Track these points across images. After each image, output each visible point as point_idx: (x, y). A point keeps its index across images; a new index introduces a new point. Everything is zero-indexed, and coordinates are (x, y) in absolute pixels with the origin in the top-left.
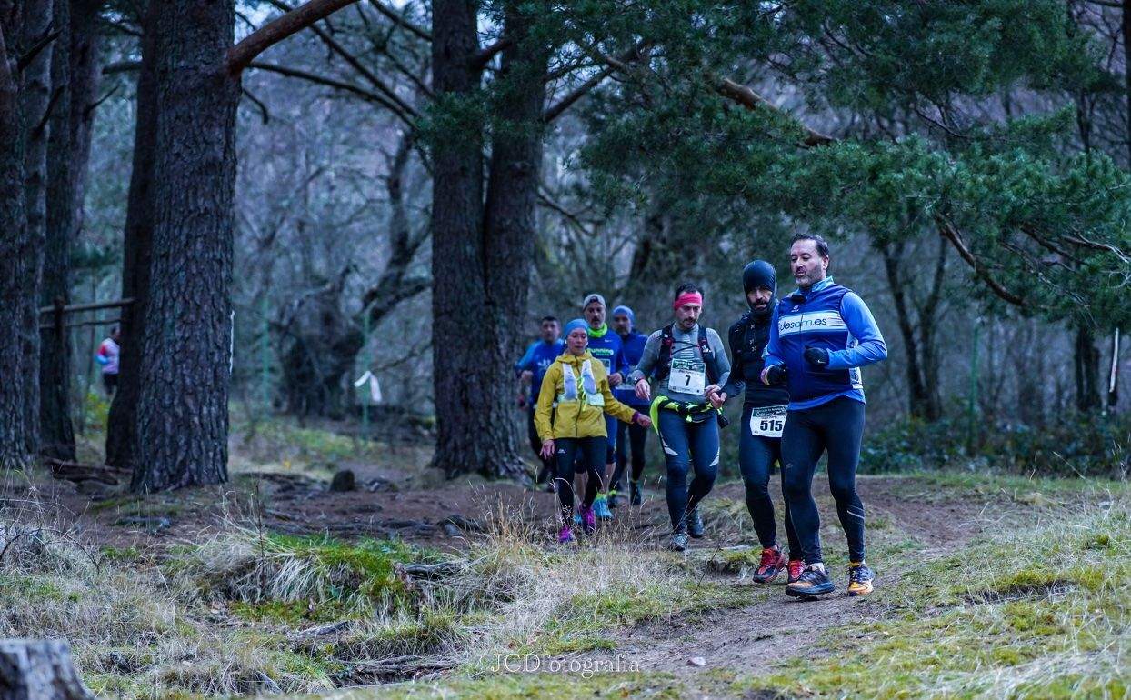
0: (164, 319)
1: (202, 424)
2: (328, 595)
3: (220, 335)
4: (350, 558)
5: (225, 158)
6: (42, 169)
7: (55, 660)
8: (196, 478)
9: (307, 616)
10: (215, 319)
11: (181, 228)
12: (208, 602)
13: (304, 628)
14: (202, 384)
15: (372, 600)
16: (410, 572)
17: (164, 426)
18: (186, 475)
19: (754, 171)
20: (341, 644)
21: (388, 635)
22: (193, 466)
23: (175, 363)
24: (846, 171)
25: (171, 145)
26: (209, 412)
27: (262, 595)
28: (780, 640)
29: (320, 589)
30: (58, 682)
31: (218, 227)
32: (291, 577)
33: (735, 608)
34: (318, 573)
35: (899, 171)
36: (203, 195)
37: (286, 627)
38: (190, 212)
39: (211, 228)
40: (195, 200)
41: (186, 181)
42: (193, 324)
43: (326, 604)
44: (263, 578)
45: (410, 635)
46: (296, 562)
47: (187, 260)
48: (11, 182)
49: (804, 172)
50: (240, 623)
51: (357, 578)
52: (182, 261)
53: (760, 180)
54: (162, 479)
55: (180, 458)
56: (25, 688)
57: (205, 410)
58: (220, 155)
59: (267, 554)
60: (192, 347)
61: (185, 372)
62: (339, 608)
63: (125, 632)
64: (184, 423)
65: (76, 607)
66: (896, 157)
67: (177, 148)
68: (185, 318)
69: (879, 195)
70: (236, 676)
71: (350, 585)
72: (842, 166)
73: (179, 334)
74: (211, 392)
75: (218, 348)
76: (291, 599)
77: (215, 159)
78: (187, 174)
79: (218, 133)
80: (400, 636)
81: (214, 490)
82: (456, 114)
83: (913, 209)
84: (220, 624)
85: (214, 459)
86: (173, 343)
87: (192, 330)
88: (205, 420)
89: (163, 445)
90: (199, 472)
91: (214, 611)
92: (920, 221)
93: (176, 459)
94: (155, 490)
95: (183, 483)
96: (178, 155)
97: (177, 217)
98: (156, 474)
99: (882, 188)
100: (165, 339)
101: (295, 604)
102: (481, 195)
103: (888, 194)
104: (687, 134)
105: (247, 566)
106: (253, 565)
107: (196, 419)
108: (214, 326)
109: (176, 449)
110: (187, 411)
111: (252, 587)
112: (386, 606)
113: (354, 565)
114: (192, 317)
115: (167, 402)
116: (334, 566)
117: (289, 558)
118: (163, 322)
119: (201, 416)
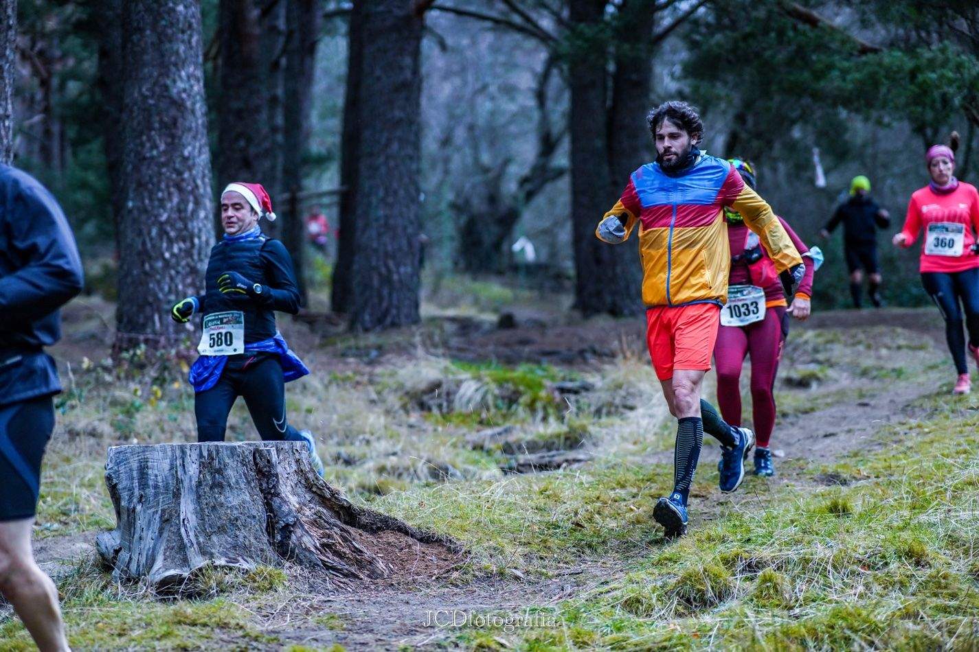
0: (371, 202)
1: (400, 280)
2: (496, 407)
4: (512, 380)
5: (413, 79)
6: (280, 92)
7: (297, 456)
8: (397, 320)
9: (481, 422)
11: (382, 132)
12: (407, 412)
13: (479, 431)
14: (400, 250)
15: (530, 411)
16: (557, 389)
17: (372, 282)
18: (389, 319)
19: (819, 75)
20: (506, 443)
21: (541, 436)
22: (394, 311)
23: (380, 235)
24: (892, 74)
25: (373, 71)
26: (405, 271)
27: (448, 406)
28: (842, 437)
29: (491, 402)
30: (300, 472)
32: (469, 393)
33: (807, 413)
34: (488, 391)
35: (934, 71)
36: (398, 107)
37: (466, 431)
38: (388, 121)
40: (392, 110)
41: (385, 98)
43: (495, 414)
44: (448, 394)
45: (558, 436)
46: (472, 383)
47: (387, 158)
48: (256, 102)
49: (857, 76)
50: (431, 428)
51: (517, 393)
52: (382, 157)
53: (822, 84)
54: (371, 321)
55: (385, 304)
56: (277, 475)
57: (402, 270)
58: (408, 74)
59: (451, 376)
60: (392, 222)
61: (387, 241)
62: (505, 417)
63: (348, 437)
64: (387, 280)
65: (312, 418)
66: (931, 61)
67: (378, 73)
68: (386, 200)
69: (916, 90)
70: (430, 468)
71: (512, 399)
72: (888, 70)
73: (382, 213)
76: (469, 411)
77: (406, 80)
78: (386, 91)
79: (408, 61)
80: (551, 436)
81: (409, 329)
82: (587, 40)
83: (945, 100)
84: (417, 429)
85: (409, 306)
86: (377, 220)
87: (392, 209)
88: (402, 277)
89: (371, 296)
90: (398, 315)
91: (413, 420)
92: (952, 110)
93: (381, 307)
94: (366, 330)
95: (388, 323)
97: (379, 125)
98: (367, 317)
99: (920, 86)
100: (372, 217)
102: (604, 102)
103: (925, 89)
104: (765, 49)
105: (435, 386)
106: (438, 385)
107: (396, 277)
109: (381, 298)
110: (389, 270)
111: (439, 401)
112: (540, 415)
113: (515, 384)
114: (390, 200)
115: (374, 263)
116: (501, 386)
117: (465, 380)
118: (369, 204)
119: (398, 273)
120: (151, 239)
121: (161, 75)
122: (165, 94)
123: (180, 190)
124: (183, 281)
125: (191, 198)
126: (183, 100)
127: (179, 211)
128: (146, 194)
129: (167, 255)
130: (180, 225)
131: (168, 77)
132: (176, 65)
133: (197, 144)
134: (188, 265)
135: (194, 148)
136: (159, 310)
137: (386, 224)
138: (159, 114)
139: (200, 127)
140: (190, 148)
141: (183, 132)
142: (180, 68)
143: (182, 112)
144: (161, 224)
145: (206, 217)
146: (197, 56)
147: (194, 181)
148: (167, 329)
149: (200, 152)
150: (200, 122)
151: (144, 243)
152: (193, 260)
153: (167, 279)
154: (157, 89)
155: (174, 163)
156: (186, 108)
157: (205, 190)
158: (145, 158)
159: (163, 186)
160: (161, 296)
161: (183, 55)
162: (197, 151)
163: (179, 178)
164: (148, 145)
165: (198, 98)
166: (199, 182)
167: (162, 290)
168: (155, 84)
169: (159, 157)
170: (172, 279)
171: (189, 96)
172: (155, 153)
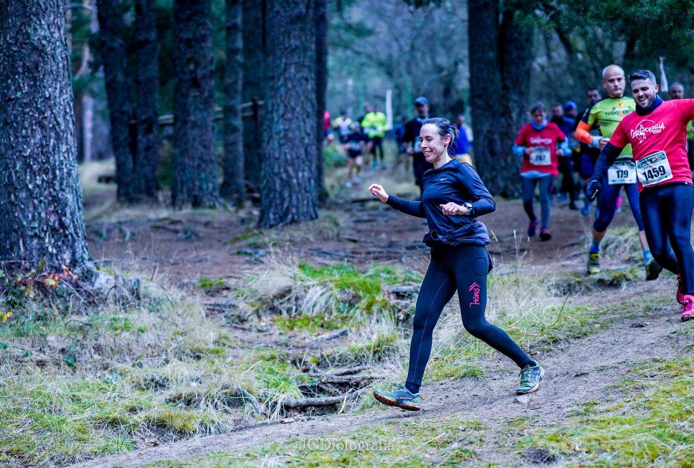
0: (273, 118)
1: (298, 184)
2: (339, 310)
3: (308, 126)
4: (352, 284)
5: (307, 12)
6: (239, 20)
8: (296, 217)
9: (322, 326)
10: (305, 116)
11: (281, 58)
12: (259, 317)
13: (319, 335)
14: (298, 158)
15: (367, 313)
16: (393, 292)
17: (275, 186)
18: (290, 217)
20: (322, 356)
21: (353, 350)
22: (294, 210)
23: (280, 145)
25: (273, 7)
26: (303, 176)
27: (296, 310)
28: (593, 377)
29: (333, 306)
31: (304, 57)
32: (314, 299)
33: (579, 337)
34: (331, 295)
36: (294, 37)
37: (308, 333)
38: (286, 48)
39: (299, 58)
40: (289, 40)
41: (283, 29)
42: (290, 120)
43: (336, 317)
44: (297, 299)
45: (369, 349)
46: (318, 288)
47: (286, 79)
48: (203, 32)
50: (278, 332)
51: (357, 298)
52: (282, 80)
54: (275, 219)
55: (286, 205)
57: (300, 174)
58: (304, 10)
59: (300, 283)
60: (290, 135)
61: (287, 151)
62: (344, 319)
64: (287, 184)
67: (277, 8)
68: (285, 116)
70: (226, 394)
71: (352, 303)
73: (282, 127)
74: (304, 163)
75: (308, 135)
76: (314, 314)
77: (301, 13)
78: (283, 24)
80: (362, 350)
81: (307, 225)
84: (265, 333)
85: (308, 205)
86: (278, 133)
87: (290, 123)
88: (301, 181)
89: (275, 198)
90: (297, 214)
91: (263, 324)
93: (282, 207)
94: (271, 226)
95: (288, 220)
96: (278, 12)
97: (279, 52)
98: (271, 216)
100: (274, 131)
101: (316, 317)
105: (284, 294)
106: (289, 291)
107: (295, 181)
108: (304, 121)
109: (283, 200)
110: (289, 176)
111: (289, 306)
112: (375, 318)
113: (356, 289)
114: (289, 116)
115: (276, 170)
116: (342, 290)
117: (314, 286)
118: (272, 120)
119: (297, 179)
120: (16, 172)
121: (24, 24)
122: (27, 41)
123: (43, 127)
124: (46, 208)
125: (53, 134)
126: (44, 46)
127: (42, 146)
128: (11, 132)
129: (30, 186)
130: (44, 159)
131: (30, 26)
132: (37, 15)
133: (58, 86)
134: (50, 194)
135: (56, 88)
136: (23, 236)
137: (286, 136)
138: (21, 60)
139: (61, 71)
140: (50, 89)
141: (44, 75)
142: (41, 17)
143: (43, 58)
144: (25, 157)
145: (68, 151)
146: (58, 6)
147: (56, 120)
148: (31, 253)
149: (61, 91)
150: (61, 65)
151: (10, 176)
152: (55, 190)
153: (31, 209)
154: (20, 38)
155: (36, 103)
156: (46, 54)
157: (67, 126)
158: (10, 99)
159: (26, 124)
160: (25, 223)
161: (43, 7)
162: (58, 91)
163: (41, 117)
164: (13, 88)
165: (58, 43)
166: (60, 120)
167: (26, 217)
168: (18, 33)
169: (24, 98)
170: (35, 208)
171: (49, 42)
172: (19, 94)
